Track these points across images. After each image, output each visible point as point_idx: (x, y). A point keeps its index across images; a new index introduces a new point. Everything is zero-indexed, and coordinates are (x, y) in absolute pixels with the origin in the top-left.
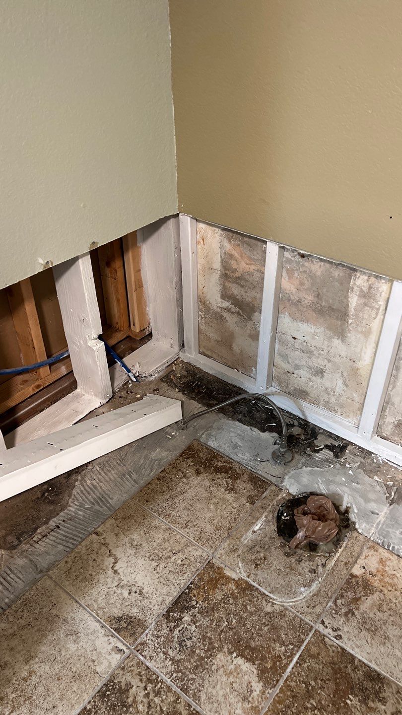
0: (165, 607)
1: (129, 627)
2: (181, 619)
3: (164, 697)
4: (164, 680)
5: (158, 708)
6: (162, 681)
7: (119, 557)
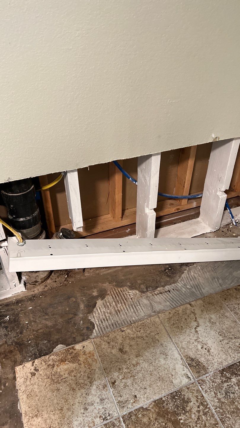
0: (221, 366)
1: (197, 367)
2: (230, 379)
3: (209, 418)
4: (211, 409)
5: (203, 423)
6: (209, 408)
7: (200, 324)
